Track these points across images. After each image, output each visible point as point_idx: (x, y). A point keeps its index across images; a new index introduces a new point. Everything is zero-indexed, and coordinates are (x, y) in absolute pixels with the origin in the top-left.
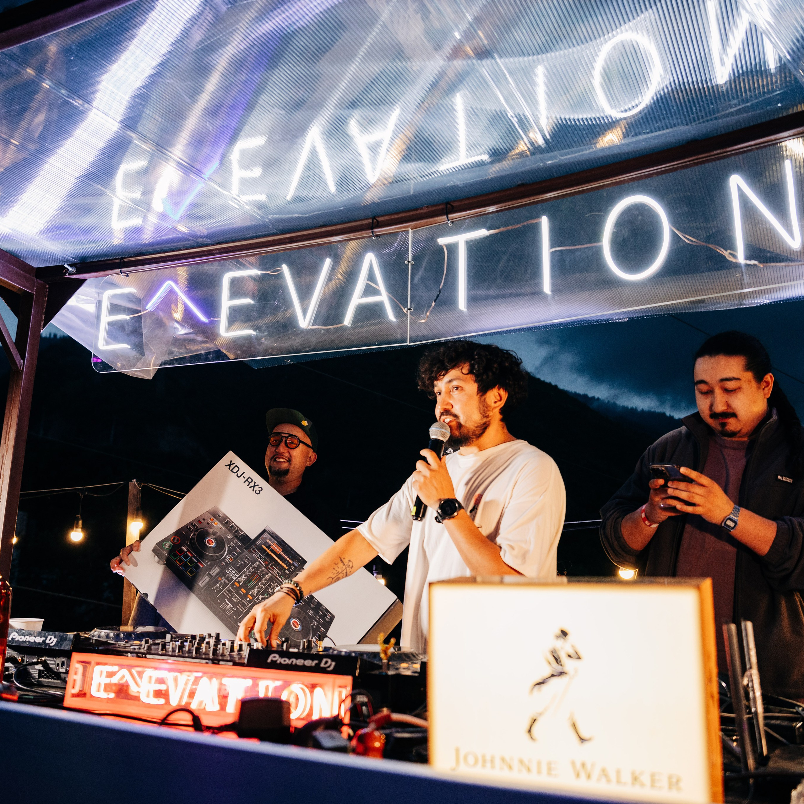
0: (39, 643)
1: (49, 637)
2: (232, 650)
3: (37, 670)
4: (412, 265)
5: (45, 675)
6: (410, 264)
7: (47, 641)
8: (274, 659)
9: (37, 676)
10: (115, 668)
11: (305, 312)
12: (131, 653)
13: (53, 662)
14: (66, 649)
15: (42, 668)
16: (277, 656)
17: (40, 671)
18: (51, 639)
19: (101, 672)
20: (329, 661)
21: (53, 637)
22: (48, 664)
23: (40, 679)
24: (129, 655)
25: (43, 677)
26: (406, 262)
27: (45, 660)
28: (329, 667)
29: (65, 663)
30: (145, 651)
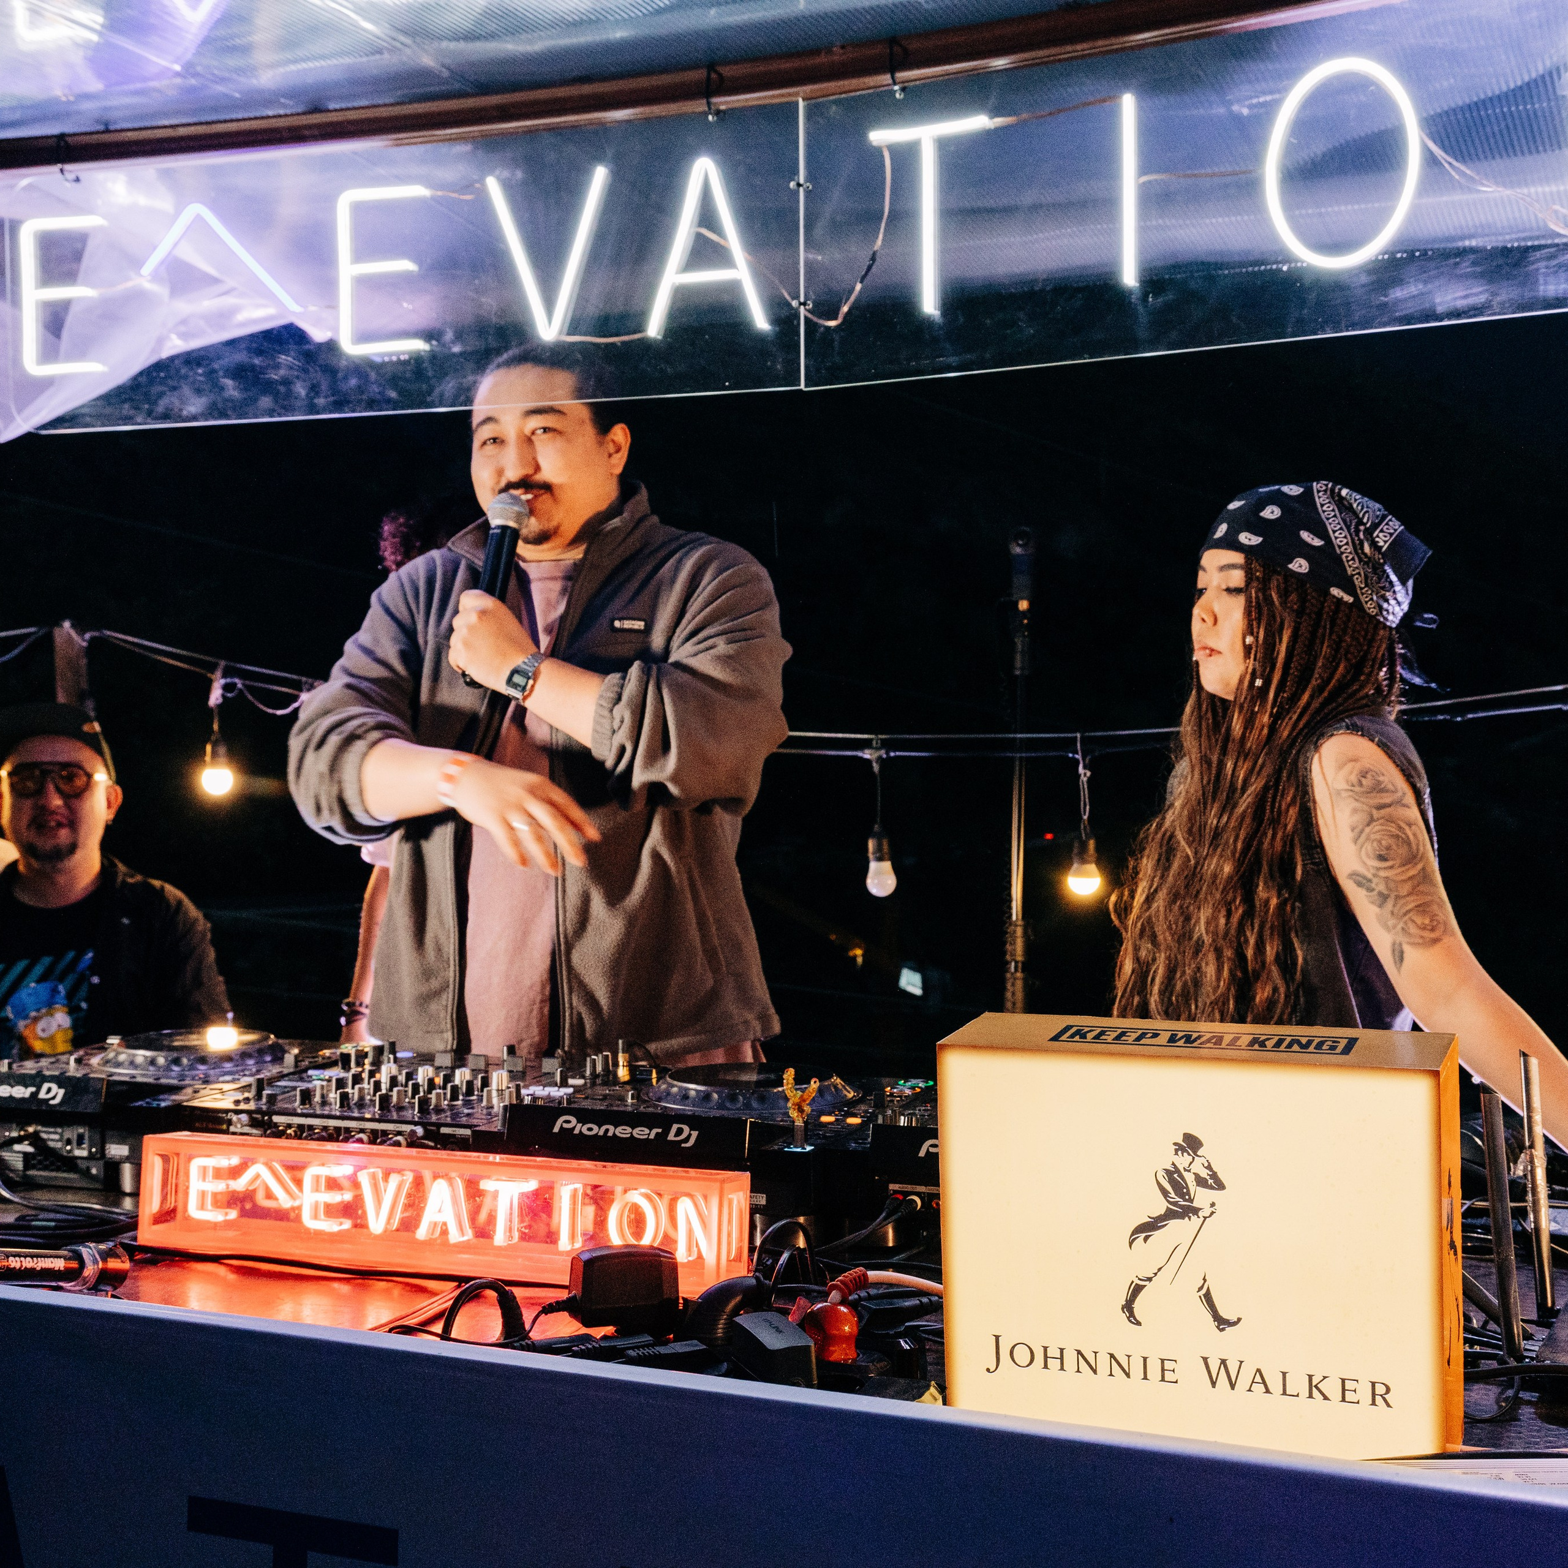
0: (23, 1099)
1: (45, 1085)
3: (19, 1152)
4: (808, 193)
5: (40, 1162)
6: (801, 189)
7: (42, 1095)
8: (565, 1126)
9: (20, 1165)
10: (235, 1159)
11: (549, 303)
13: (57, 1137)
14: (89, 1109)
15: (30, 1149)
16: (574, 1120)
17: (26, 1155)
18: (49, 1090)
19: (205, 1168)
20: (686, 1129)
21: (54, 1086)
22: (44, 1141)
23: (31, 1173)
25: (34, 1167)
26: (792, 185)
27: (36, 1133)
28: (687, 1140)
29: (86, 1137)
30: (264, 1108)
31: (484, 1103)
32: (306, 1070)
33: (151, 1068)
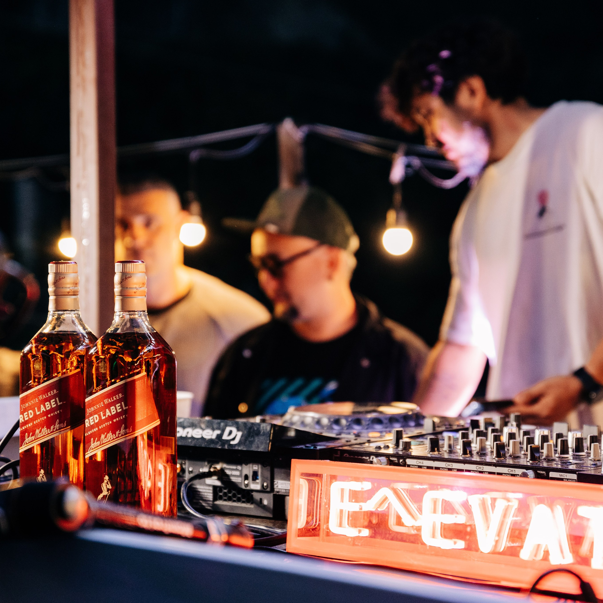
0: (211, 441)
1: (228, 429)
2: (565, 450)
3: (209, 485)
5: (225, 494)
9: (210, 496)
10: (367, 486)
12: (378, 455)
13: (237, 473)
14: (260, 449)
15: (218, 483)
17: (215, 488)
18: (230, 433)
19: (342, 490)
21: (234, 430)
22: (228, 476)
23: (218, 502)
24: (375, 460)
25: (221, 498)
27: (222, 470)
29: (259, 474)
30: (401, 453)
31: (592, 456)
32: (441, 433)
33: (317, 427)
